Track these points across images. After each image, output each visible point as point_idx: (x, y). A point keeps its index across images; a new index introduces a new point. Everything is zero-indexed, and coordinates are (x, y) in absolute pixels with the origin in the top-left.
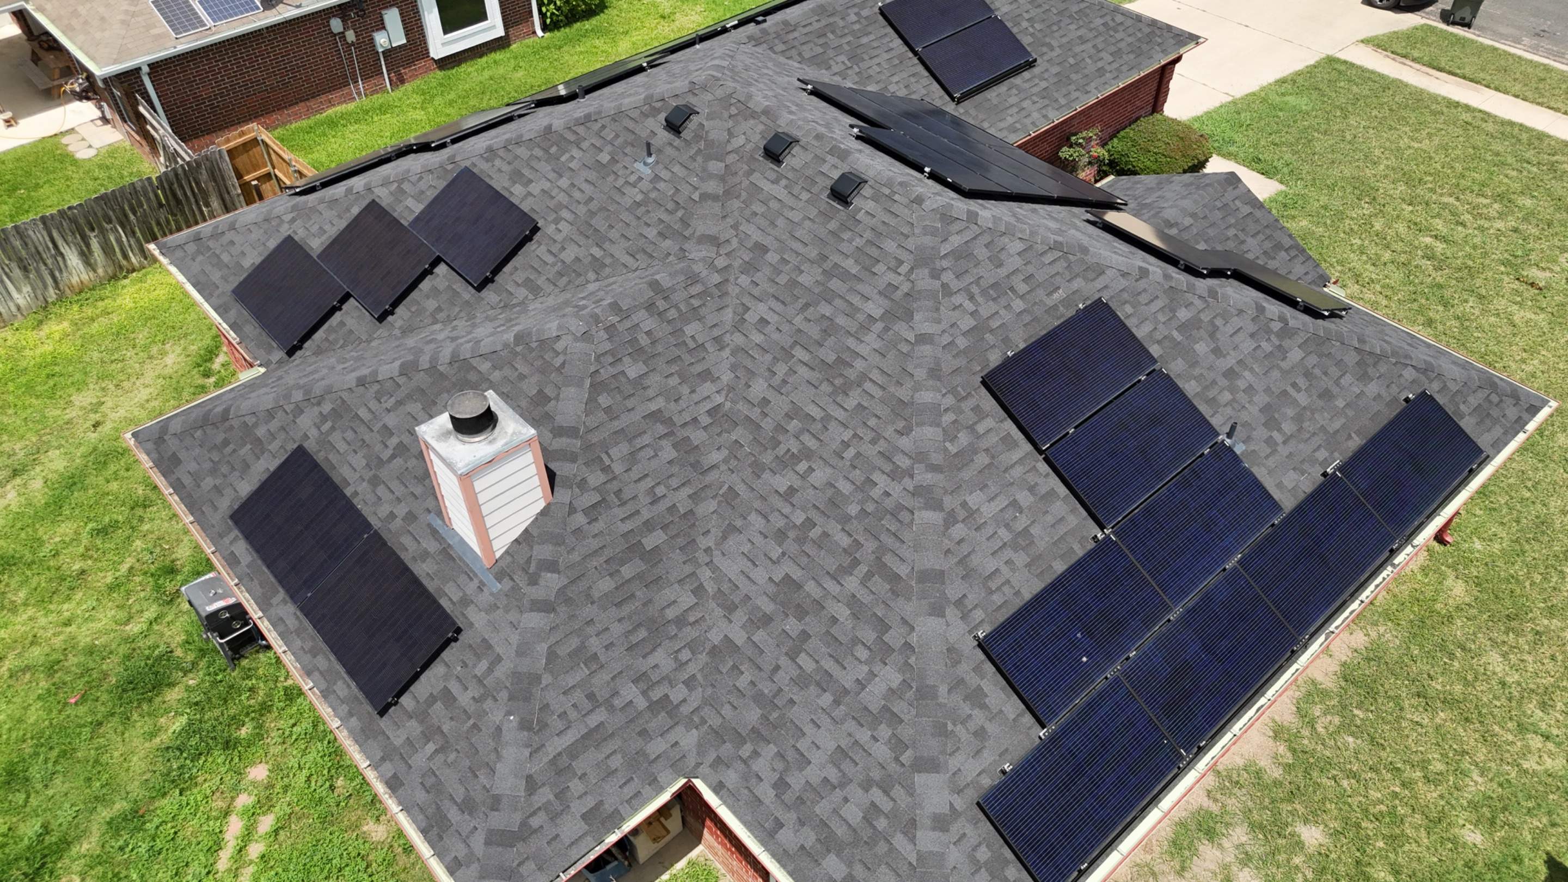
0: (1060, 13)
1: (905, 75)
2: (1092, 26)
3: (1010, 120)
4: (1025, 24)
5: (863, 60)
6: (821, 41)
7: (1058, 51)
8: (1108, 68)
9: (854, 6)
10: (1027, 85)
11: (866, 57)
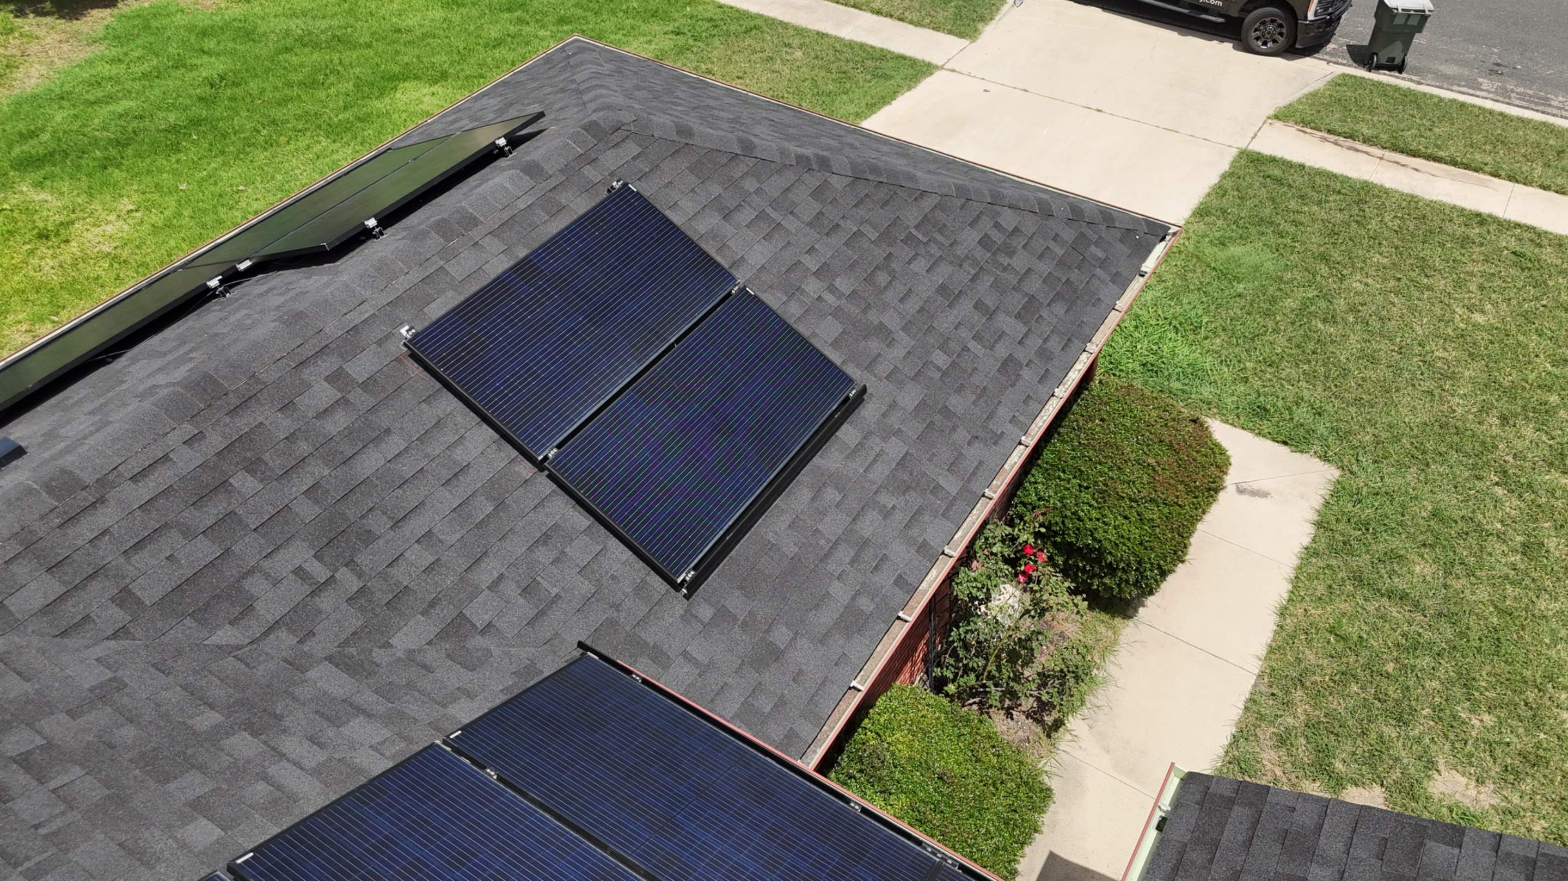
0: (886, 236)
1: (516, 547)
2: (960, 251)
3: (840, 592)
4: (813, 287)
6: (216, 510)
7: (905, 341)
8: (1021, 355)
10: (857, 466)
11: (379, 524)
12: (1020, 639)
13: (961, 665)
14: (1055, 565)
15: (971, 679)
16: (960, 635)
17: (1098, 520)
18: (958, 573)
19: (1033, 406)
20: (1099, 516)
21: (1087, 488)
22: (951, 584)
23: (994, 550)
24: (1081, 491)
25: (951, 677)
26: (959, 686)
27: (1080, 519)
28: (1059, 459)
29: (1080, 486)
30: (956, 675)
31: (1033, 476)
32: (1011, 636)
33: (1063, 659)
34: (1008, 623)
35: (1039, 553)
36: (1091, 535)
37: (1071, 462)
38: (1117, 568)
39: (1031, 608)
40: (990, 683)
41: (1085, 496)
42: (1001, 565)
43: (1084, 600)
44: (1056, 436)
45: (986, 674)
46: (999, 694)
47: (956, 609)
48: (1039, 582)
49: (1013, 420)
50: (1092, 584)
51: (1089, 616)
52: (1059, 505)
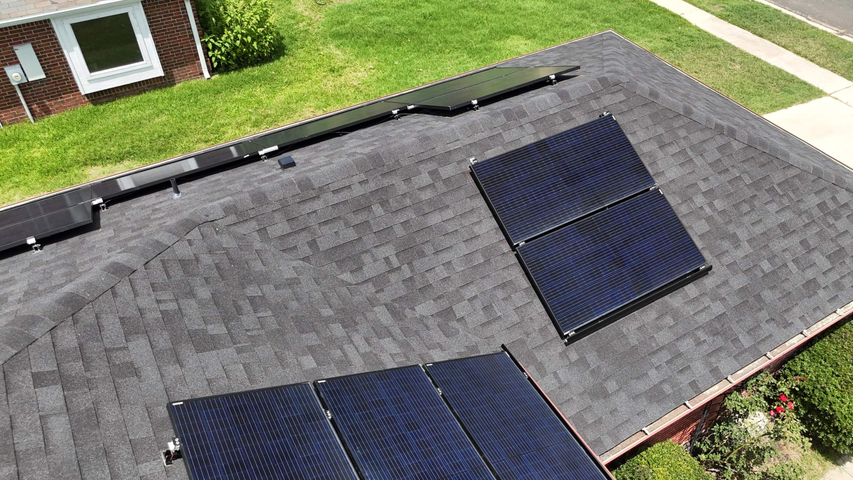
0: (756, 184)
1: (488, 285)
2: (802, 206)
3: (654, 376)
4: (699, 200)
5: (422, 254)
6: (362, 217)
7: (746, 249)
8: (821, 280)
9: (431, 159)
10: (690, 310)
11: (428, 249)
12: (758, 447)
13: (714, 446)
14: (797, 414)
15: (718, 458)
16: (719, 429)
17: (838, 398)
18: (731, 393)
19: (819, 314)
20: (839, 396)
21: (838, 376)
22: (724, 398)
23: (760, 389)
24: (832, 376)
25: (705, 451)
26: (708, 458)
27: (825, 393)
28: (825, 352)
29: (833, 373)
30: (708, 451)
31: (803, 355)
32: (753, 443)
33: (782, 471)
34: (753, 435)
35: (789, 402)
36: (830, 405)
37: (832, 356)
38: (840, 432)
39: (772, 432)
40: (729, 465)
41: (835, 381)
42: (762, 399)
43: (810, 441)
44: (828, 337)
45: (728, 458)
46: (732, 473)
47: (722, 413)
48: (783, 419)
49: (802, 318)
50: (819, 435)
51: (810, 453)
52: (814, 379)
